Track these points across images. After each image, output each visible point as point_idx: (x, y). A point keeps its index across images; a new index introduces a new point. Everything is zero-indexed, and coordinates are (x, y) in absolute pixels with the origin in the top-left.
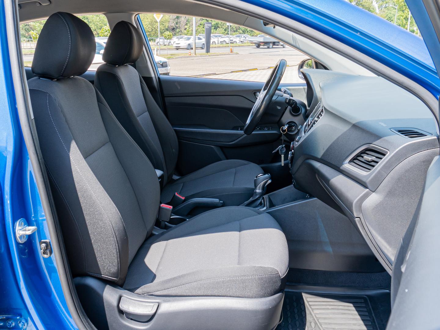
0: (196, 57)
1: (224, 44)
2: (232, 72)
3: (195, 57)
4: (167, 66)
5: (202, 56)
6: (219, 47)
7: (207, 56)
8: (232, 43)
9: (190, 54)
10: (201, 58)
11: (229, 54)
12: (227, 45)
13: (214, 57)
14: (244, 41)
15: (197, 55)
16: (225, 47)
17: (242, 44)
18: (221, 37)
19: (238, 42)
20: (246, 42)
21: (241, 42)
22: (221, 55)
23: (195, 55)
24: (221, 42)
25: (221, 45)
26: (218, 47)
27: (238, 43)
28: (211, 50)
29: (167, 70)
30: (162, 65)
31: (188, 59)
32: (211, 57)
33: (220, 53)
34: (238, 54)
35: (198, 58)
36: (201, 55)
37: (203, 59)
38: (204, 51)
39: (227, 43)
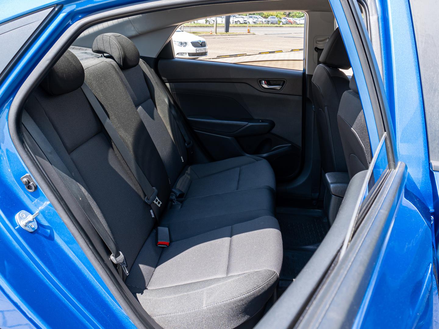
0: (217, 35)
1: (239, 24)
2: (260, 53)
3: (215, 35)
4: (205, 46)
5: (222, 36)
6: (235, 27)
7: (227, 35)
8: (246, 23)
9: (212, 33)
10: (221, 37)
11: (247, 35)
12: (241, 25)
13: (233, 36)
14: (257, 22)
15: (218, 34)
16: (240, 27)
17: (255, 25)
18: (235, 17)
19: (251, 22)
20: (258, 22)
21: (254, 22)
22: (239, 35)
23: (216, 34)
24: (235, 22)
25: (236, 25)
26: (233, 27)
27: (251, 24)
28: (230, 29)
29: (205, 49)
30: (201, 44)
31: (210, 37)
32: (231, 36)
33: (238, 32)
34: (255, 34)
35: (219, 37)
36: (222, 34)
37: (225, 38)
38: (223, 30)
39: (241, 23)
